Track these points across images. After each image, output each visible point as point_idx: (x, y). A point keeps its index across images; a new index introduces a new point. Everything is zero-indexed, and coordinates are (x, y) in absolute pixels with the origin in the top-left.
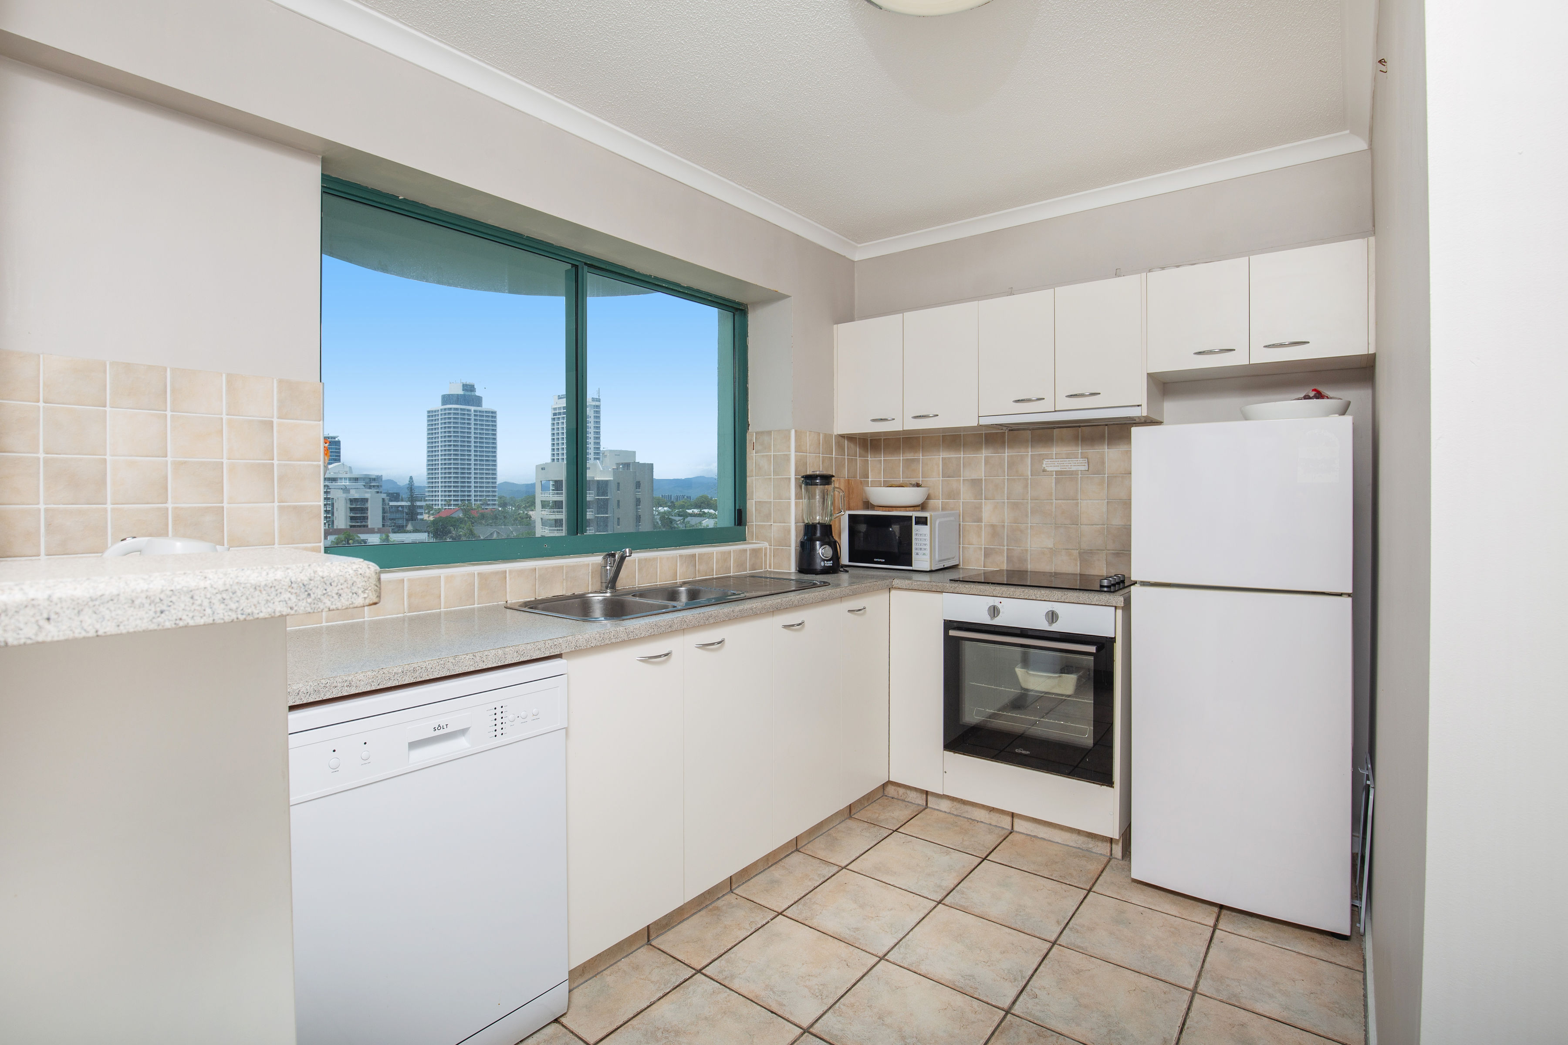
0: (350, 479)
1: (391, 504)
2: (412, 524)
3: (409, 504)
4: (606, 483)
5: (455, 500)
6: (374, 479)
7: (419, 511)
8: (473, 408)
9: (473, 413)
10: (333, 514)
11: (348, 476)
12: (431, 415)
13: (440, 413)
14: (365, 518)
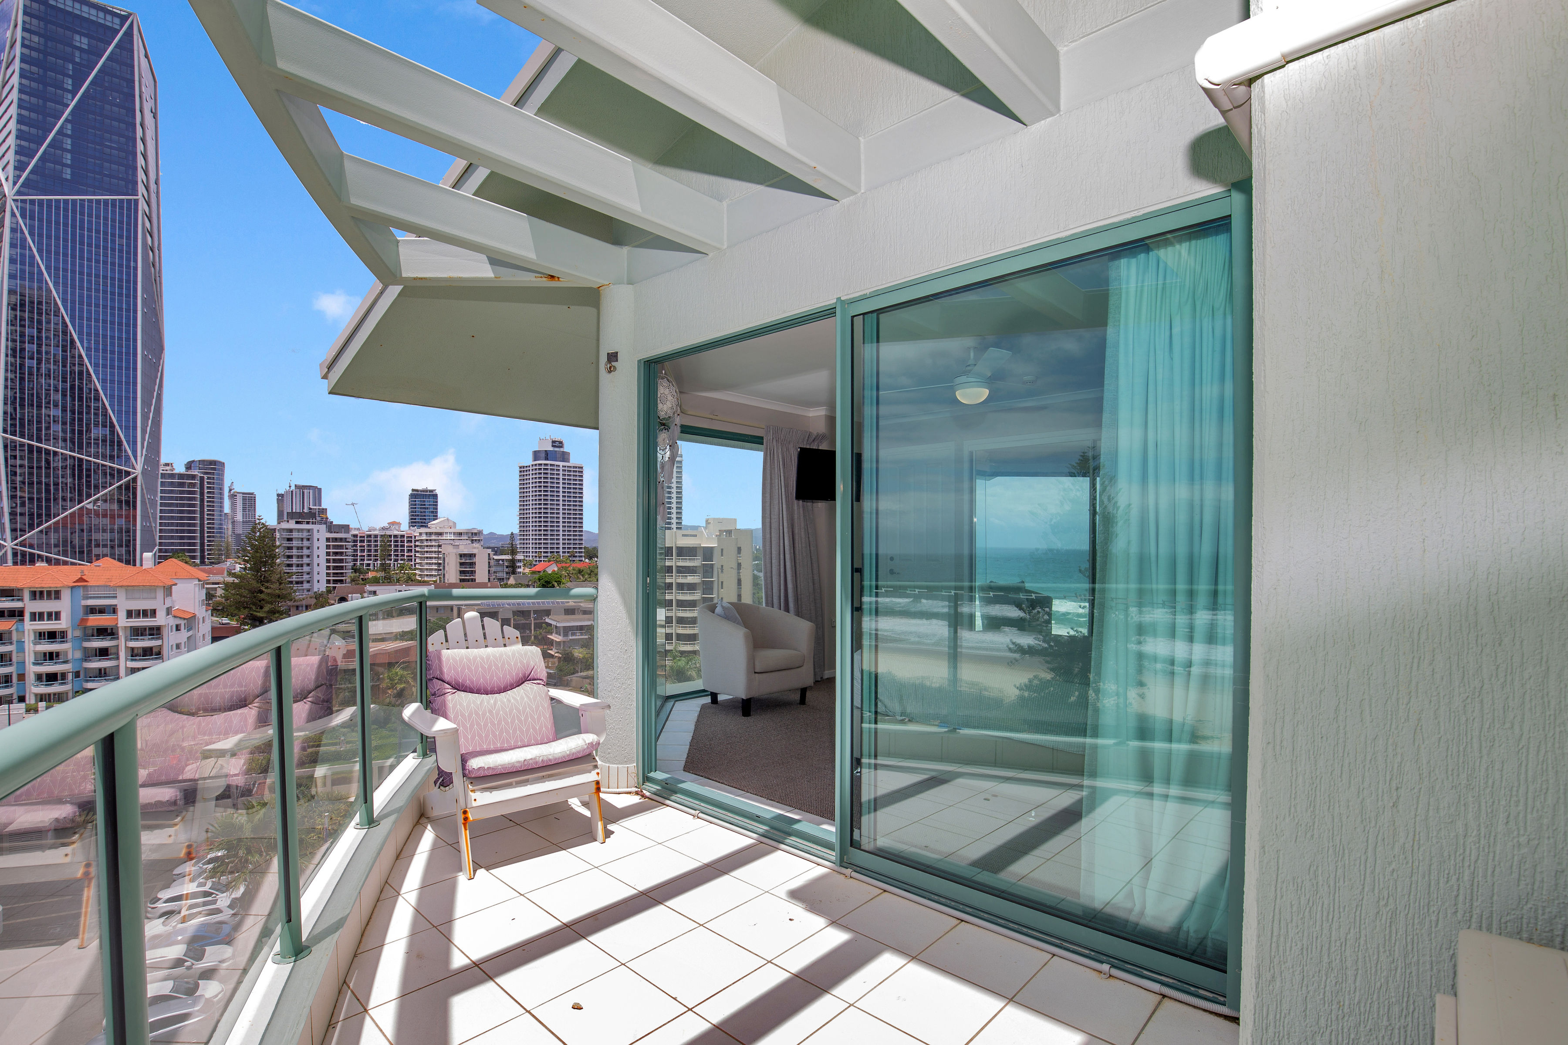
0: (454, 534)
1: (496, 557)
2: (514, 578)
3: (509, 557)
4: (711, 549)
5: (545, 552)
6: (476, 534)
7: (518, 564)
8: (561, 464)
9: (561, 468)
10: (444, 568)
11: (452, 530)
12: (523, 470)
13: (531, 468)
14: (473, 573)
